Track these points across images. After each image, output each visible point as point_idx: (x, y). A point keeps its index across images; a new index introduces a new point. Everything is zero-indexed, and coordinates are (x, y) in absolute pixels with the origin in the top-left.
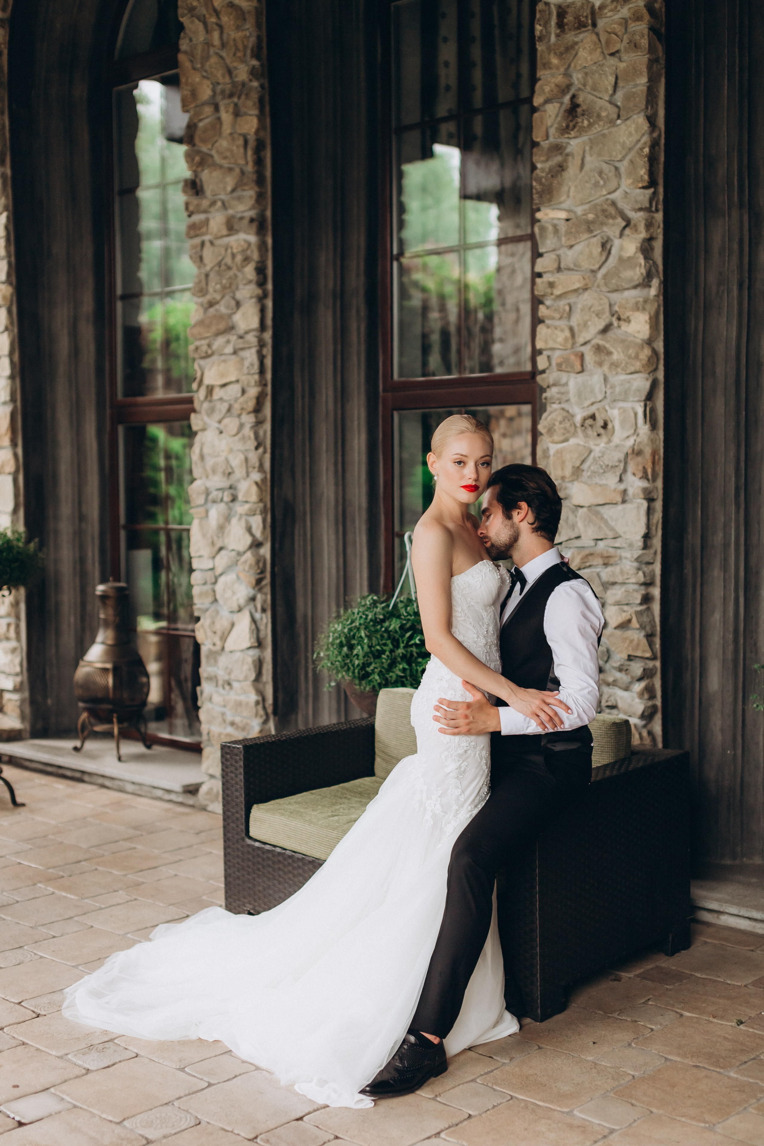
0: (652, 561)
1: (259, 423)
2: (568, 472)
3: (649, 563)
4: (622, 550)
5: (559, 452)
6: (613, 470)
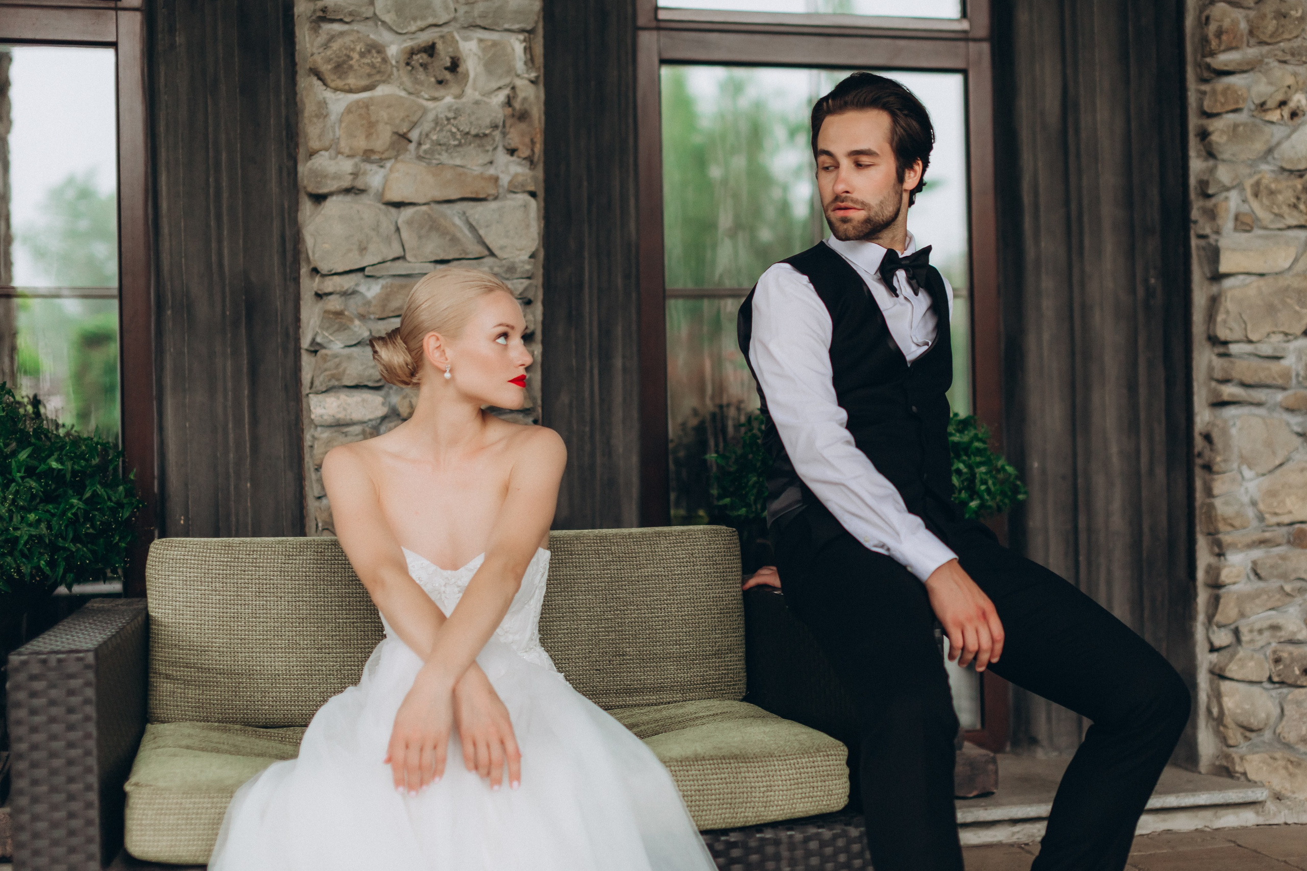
0: (534, 299)
2: (383, 139)
5: (354, 107)
6: (478, 141)
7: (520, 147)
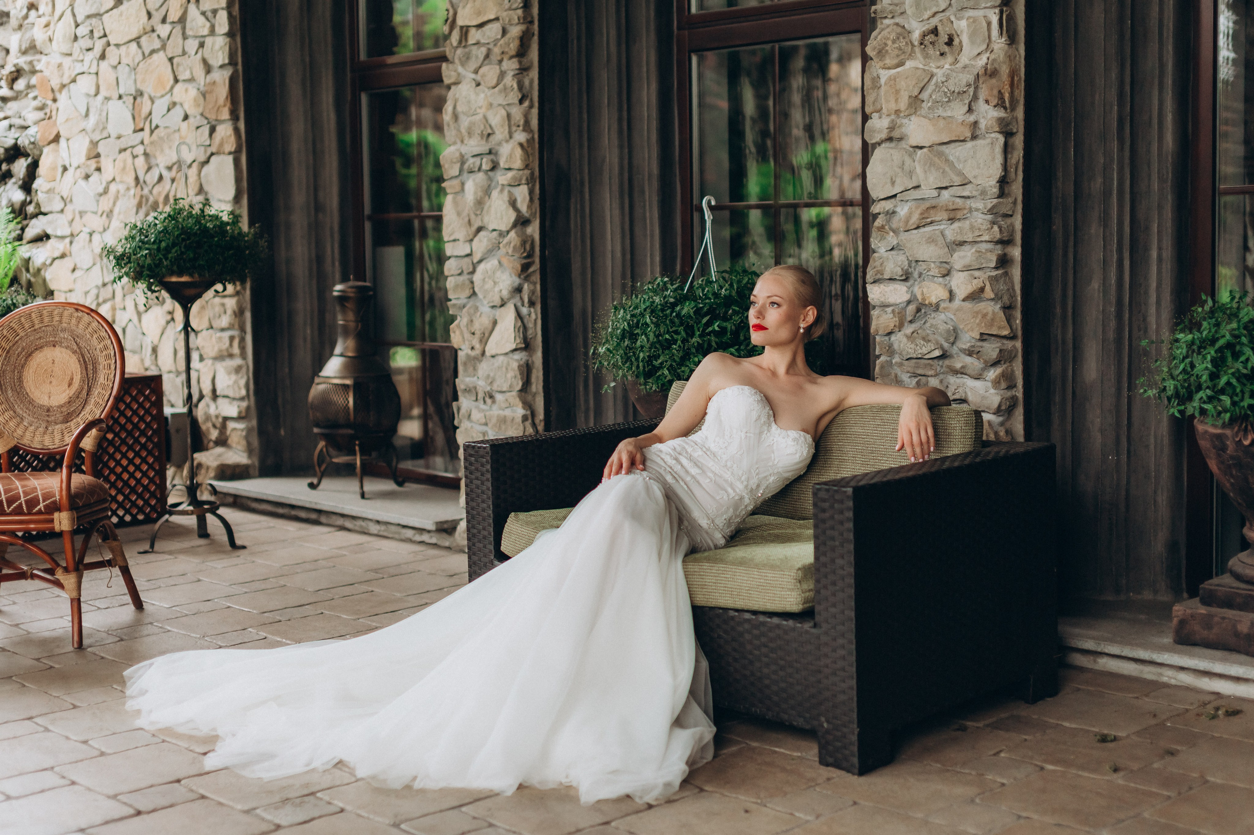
0: (1010, 213)
1: (523, 70)
2: (903, 104)
3: (1006, 216)
4: (972, 200)
5: (893, 79)
6: (960, 97)
7: (989, 98)
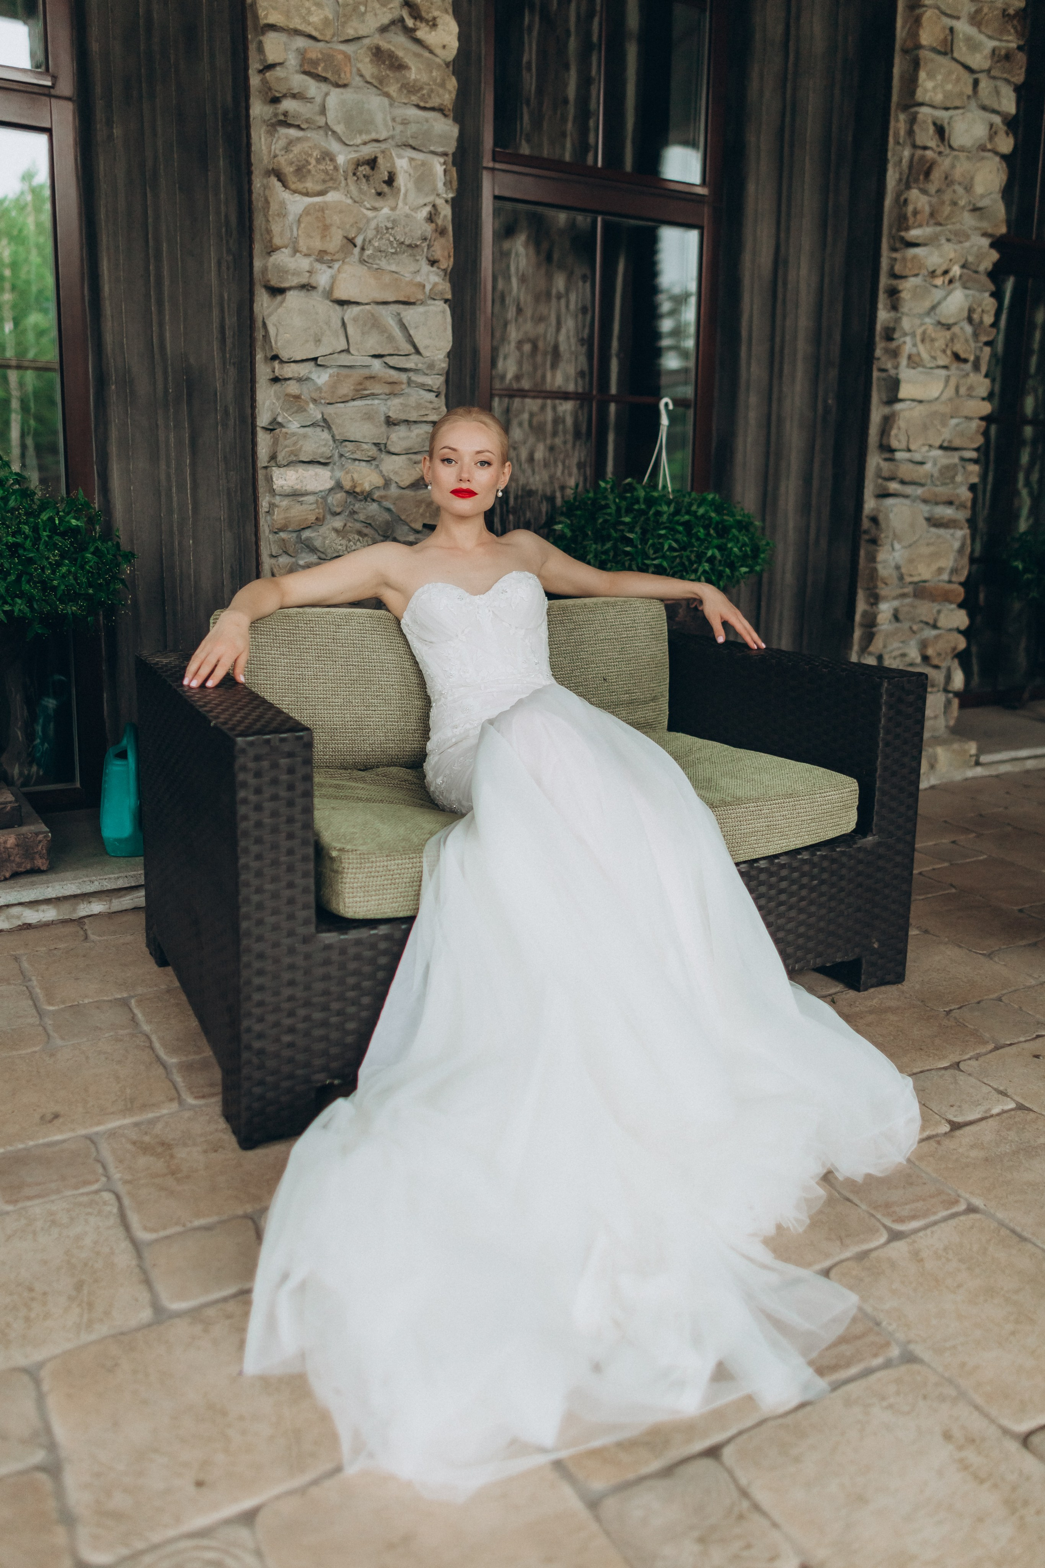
2: (335, 242)
5: (320, 210)
6: (410, 251)
7: (441, 259)
